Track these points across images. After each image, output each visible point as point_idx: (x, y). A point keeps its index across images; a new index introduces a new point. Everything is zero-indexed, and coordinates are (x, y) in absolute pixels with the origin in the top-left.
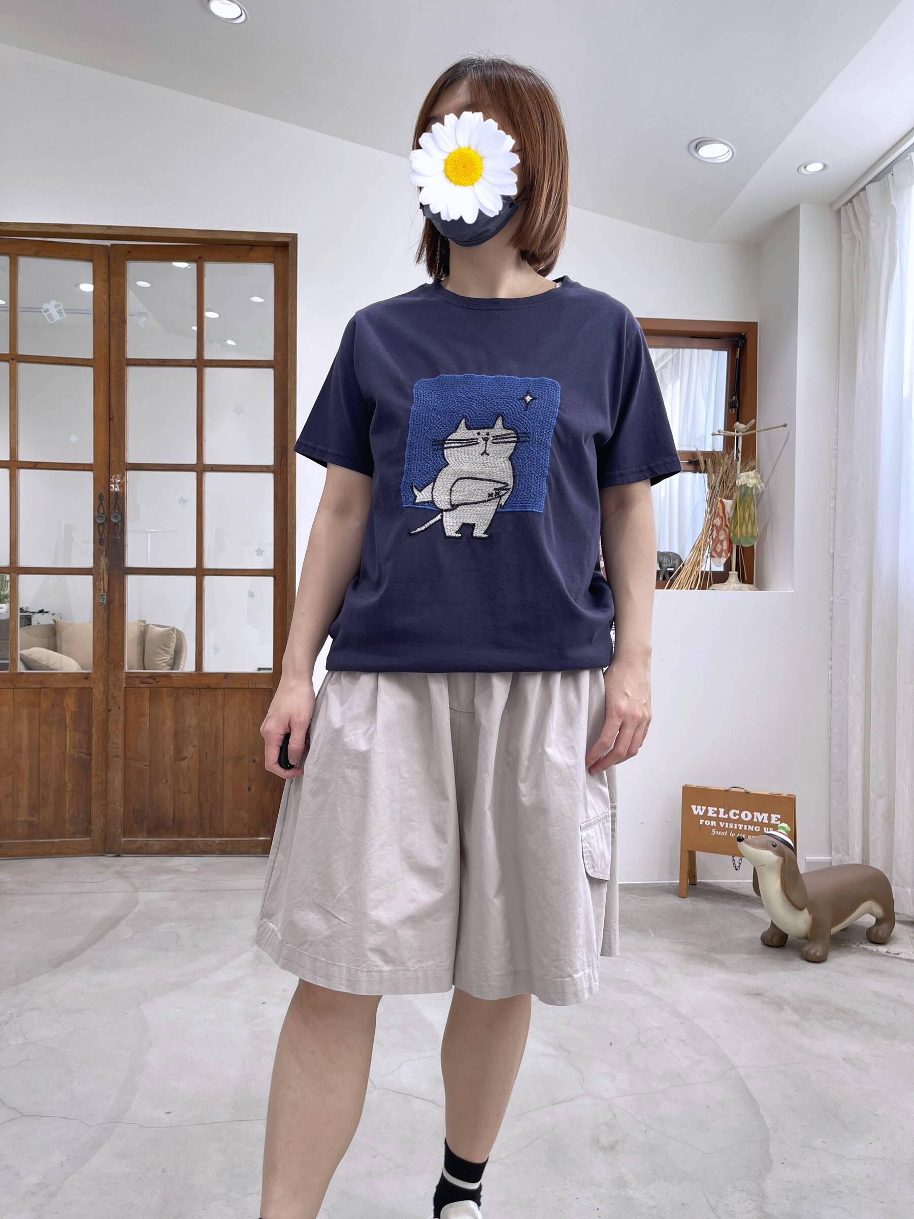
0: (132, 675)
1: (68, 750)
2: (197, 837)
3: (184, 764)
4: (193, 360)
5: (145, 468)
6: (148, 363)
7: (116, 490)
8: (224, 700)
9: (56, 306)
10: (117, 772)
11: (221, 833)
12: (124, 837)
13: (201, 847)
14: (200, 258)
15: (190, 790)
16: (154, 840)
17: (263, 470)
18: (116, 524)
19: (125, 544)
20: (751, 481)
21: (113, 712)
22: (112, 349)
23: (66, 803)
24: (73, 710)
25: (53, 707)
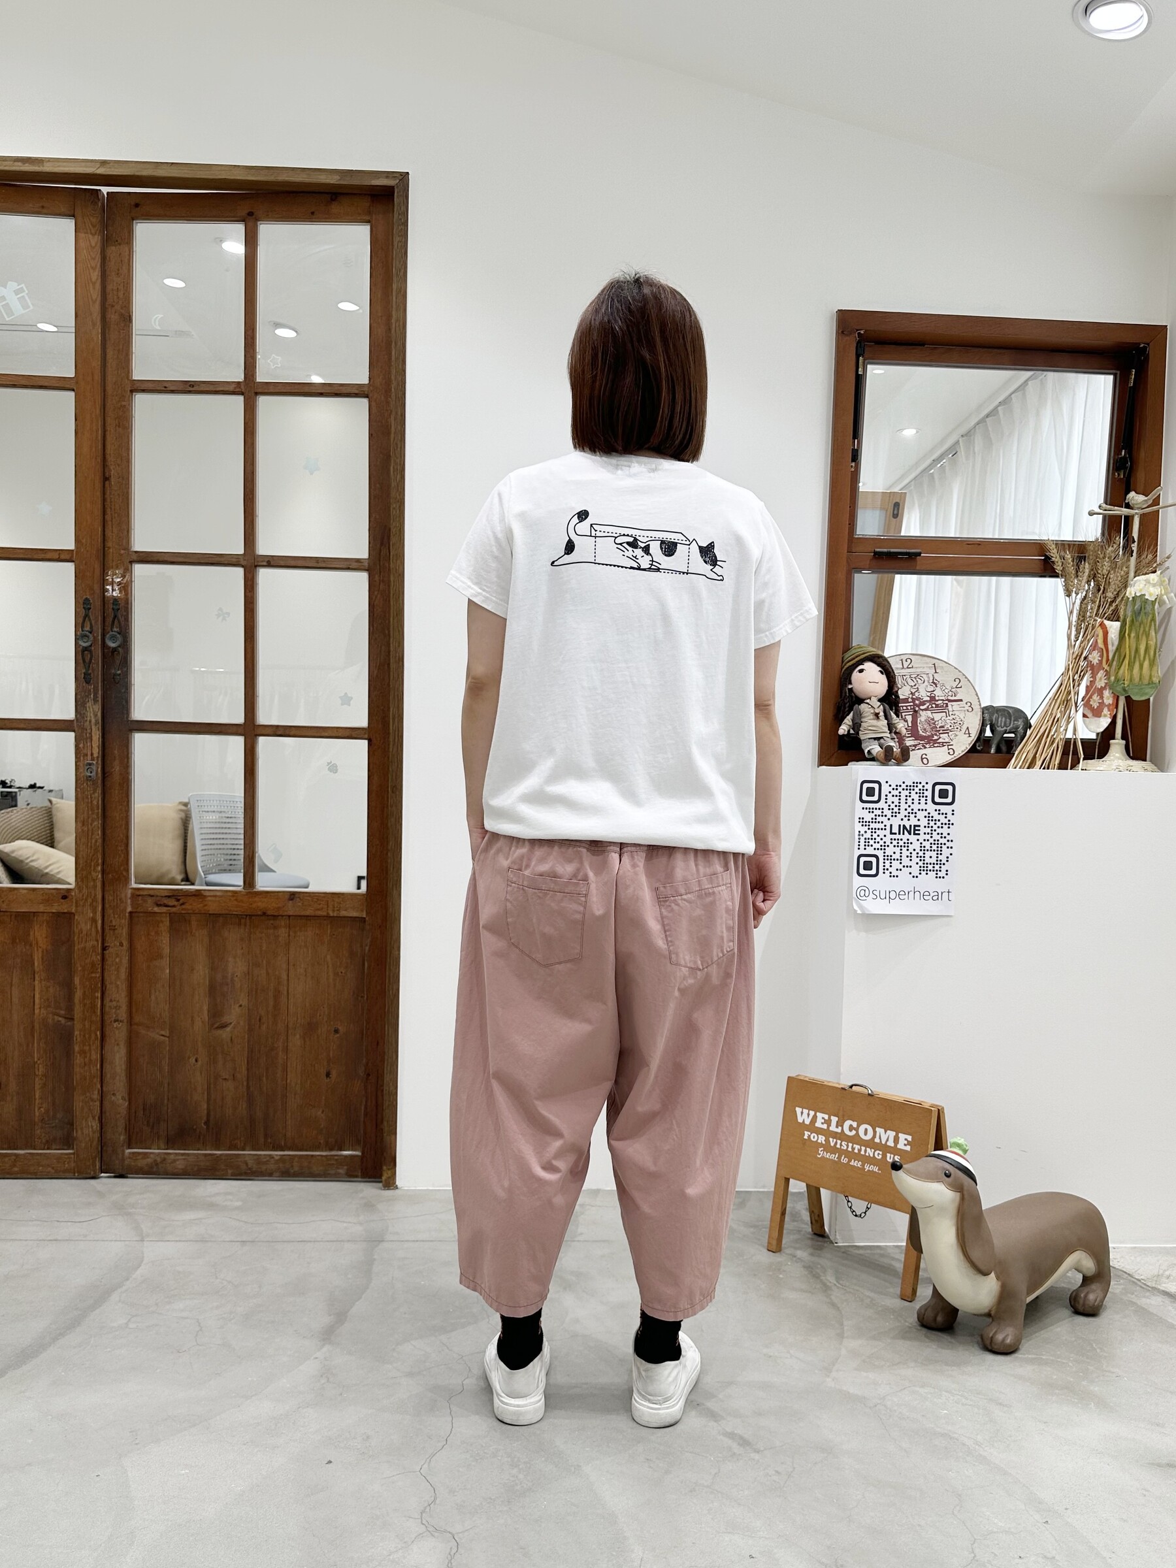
0: (141, 893)
1: (37, 1011)
2: (244, 1150)
3: (225, 1034)
4: (239, 383)
5: (161, 559)
6: (165, 387)
7: (115, 594)
8: (289, 936)
9: (17, 292)
10: (118, 1045)
11: (283, 1144)
12: (129, 1148)
13: (249, 1166)
14: (251, 214)
15: (234, 1075)
16: (176, 1153)
17: (350, 567)
18: (114, 650)
19: (131, 681)
20: (1152, 590)
21: (111, 950)
22: (108, 365)
23: (35, 1095)
24: (45, 948)
25: (14, 941)
